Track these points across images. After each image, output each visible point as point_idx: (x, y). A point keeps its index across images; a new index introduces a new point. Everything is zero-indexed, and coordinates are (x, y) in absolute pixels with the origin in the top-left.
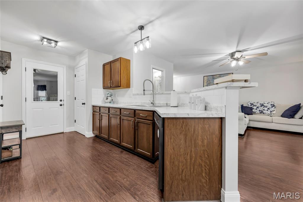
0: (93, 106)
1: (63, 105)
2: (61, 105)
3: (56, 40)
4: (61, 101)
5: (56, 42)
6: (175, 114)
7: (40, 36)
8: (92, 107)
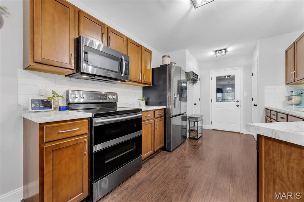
0: (267, 109)
1: (239, 106)
2: (238, 106)
3: (224, 48)
4: (238, 102)
5: (225, 49)
6: (273, 130)
7: (213, 51)
8: (265, 109)
